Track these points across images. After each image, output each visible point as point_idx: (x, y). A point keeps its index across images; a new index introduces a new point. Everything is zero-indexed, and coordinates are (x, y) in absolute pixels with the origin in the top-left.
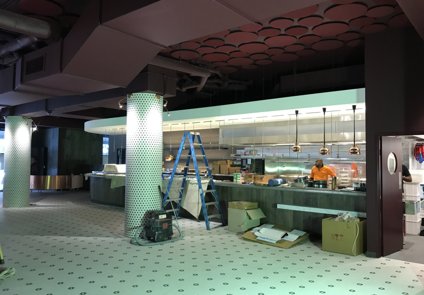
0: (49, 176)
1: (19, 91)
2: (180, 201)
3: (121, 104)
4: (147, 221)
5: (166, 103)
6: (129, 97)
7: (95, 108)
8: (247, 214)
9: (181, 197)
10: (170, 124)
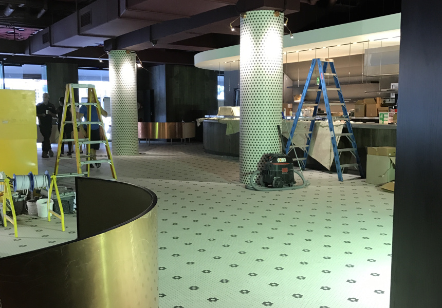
0: (157, 123)
1: (124, 17)
2: (307, 148)
3: (233, 27)
4: (264, 166)
5: (287, 21)
6: (243, 17)
7: (205, 35)
8: (391, 161)
9: (308, 143)
10: (297, 52)
